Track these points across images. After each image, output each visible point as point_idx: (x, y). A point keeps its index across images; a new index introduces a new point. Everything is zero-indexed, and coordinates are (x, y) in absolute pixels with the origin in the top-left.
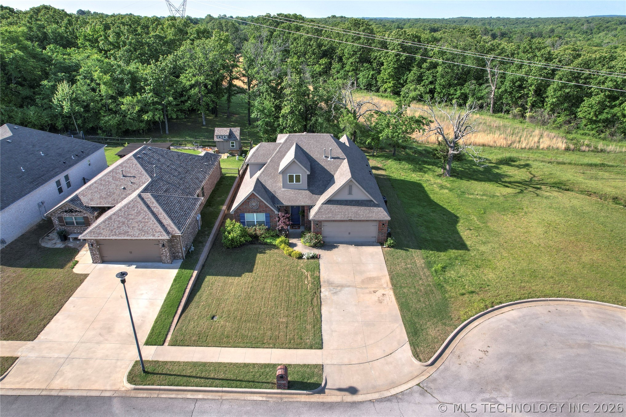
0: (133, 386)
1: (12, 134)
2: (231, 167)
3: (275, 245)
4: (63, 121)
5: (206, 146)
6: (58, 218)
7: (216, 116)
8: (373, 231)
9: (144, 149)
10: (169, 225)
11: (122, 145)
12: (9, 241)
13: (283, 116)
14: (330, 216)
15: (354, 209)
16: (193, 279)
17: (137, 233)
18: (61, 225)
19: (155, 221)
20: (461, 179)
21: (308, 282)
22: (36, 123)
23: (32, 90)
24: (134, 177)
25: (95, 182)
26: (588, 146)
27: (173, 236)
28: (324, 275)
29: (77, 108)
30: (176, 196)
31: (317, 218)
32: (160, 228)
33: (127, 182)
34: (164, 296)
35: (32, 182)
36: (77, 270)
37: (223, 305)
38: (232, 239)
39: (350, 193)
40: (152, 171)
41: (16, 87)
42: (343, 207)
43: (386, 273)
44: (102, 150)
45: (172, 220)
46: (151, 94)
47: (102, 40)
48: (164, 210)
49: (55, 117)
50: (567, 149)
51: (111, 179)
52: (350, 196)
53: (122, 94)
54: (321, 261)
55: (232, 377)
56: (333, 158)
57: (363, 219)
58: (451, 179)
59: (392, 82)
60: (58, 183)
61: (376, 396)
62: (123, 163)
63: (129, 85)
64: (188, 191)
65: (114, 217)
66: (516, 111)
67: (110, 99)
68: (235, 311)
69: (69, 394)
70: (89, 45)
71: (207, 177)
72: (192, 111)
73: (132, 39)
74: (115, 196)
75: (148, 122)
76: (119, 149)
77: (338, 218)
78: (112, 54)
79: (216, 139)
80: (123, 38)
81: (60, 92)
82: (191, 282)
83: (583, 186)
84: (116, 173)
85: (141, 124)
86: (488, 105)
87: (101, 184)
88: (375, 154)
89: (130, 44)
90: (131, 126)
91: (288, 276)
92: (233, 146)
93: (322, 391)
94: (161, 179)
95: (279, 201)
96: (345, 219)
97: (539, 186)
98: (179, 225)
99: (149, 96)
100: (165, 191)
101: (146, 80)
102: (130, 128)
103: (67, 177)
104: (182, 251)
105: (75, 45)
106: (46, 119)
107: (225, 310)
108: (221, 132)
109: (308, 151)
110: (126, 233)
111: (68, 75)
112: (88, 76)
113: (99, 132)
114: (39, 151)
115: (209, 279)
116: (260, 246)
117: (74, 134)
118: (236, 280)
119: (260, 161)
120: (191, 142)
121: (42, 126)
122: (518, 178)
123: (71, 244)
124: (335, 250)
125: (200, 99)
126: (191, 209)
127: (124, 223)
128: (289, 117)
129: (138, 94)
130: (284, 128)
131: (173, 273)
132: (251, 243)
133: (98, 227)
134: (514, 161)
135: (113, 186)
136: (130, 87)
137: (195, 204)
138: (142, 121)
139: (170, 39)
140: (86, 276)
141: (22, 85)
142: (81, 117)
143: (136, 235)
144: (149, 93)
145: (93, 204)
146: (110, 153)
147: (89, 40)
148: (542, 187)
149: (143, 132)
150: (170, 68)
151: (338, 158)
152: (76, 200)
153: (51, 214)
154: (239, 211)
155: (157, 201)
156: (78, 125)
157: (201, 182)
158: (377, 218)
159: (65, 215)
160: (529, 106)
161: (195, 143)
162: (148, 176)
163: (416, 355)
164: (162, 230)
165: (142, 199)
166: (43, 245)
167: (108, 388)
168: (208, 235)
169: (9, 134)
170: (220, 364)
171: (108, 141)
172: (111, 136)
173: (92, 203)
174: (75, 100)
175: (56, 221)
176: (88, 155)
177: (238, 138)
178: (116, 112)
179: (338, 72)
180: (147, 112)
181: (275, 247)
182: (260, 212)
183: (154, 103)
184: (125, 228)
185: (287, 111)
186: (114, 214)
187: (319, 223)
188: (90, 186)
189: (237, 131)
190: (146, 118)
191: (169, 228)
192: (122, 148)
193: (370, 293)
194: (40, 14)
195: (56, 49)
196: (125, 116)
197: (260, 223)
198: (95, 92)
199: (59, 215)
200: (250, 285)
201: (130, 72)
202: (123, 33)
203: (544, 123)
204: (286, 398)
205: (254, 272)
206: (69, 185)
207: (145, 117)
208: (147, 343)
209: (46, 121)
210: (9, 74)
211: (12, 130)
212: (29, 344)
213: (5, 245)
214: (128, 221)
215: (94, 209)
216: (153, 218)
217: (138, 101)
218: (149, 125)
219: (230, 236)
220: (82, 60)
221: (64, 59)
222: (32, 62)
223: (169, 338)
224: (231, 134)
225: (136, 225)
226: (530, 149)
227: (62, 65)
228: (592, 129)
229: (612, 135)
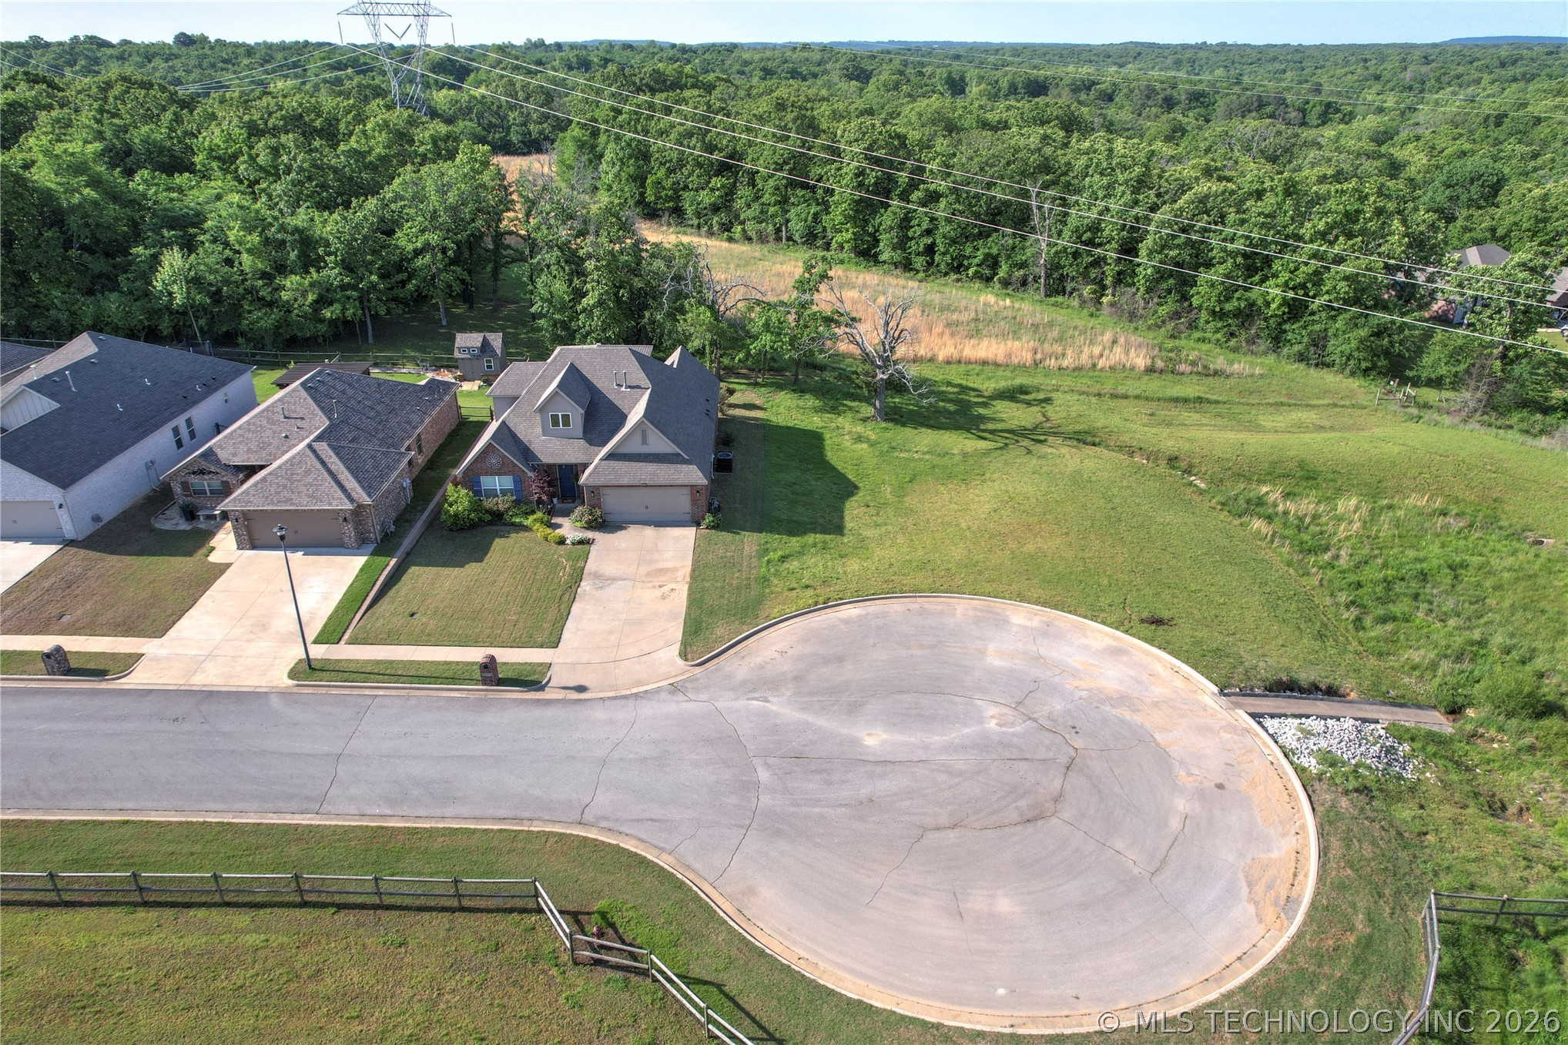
0: (296, 682)
1: (97, 350)
2: (482, 405)
3: (526, 527)
4: (172, 320)
5: (442, 367)
6: (182, 483)
7: (471, 308)
8: (683, 503)
9: (319, 373)
10: (354, 489)
11: (284, 365)
12: (107, 517)
13: (584, 310)
14: (611, 479)
15: (651, 467)
16: (389, 568)
17: (305, 500)
18: (186, 496)
19: (333, 483)
20: (904, 425)
21: (563, 576)
22: (120, 324)
23: (111, 261)
24: (303, 419)
25: (239, 428)
26: (1193, 364)
27: (360, 506)
28: (591, 565)
29: (198, 297)
30: (367, 448)
31: (591, 482)
32: (339, 493)
33: (291, 427)
34: (345, 589)
35: (135, 428)
36: (213, 558)
37: (429, 601)
38: (456, 515)
39: (644, 442)
40: (332, 410)
41: (81, 255)
42: (634, 464)
43: (689, 563)
44: (248, 374)
45: (359, 482)
46: (336, 271)
47: (245, 162)
48: (348, 468)
49: (156, 313)
50: (1150, 370)
51: (264, 422)
52: (645, 446)
53: (282, 269)
54: (593, 548)
55: (426, 674)
56: (630, 387)
57: (664, 482)
58: (884, 425)
59: (851, 231)
60: (176, 431)
61: (612, 694)
62: (285, 396)
63: (296, 252)
64: (390, 441)
65: (269, 478)
66: (1087, 291)
67: (260, 279)
68: (445, 607)
69: (214, 689)
70: (219, 167)
71: (427, 421)
72: (420, 298)
73: (303, 161)
74: (271, 449)
75: (333, 322)
76: (278, 374)
77: (625, 481)
78: (264, 190)
79: (457, 355)
80: (285, 158)
81: (167, 268)
82: (386, 572)
83: (1125, 438)
84: (274, 413)
85: (320, 326)
86: (1036, 279)
87: (249, 430)
88: (760, 380)
89: (301, 169)
90: (301, 329)
91: (537, 567)
92: (489, 367)
93: (542, 688)
94: (345, 422)
95: (535, 457)
96: (636, 482)
97: (1042, 438)
98: (369, 490)
99: (332, 273)
100: (352, 441)
101: (328, 244)
102: (299, 334)
103: (189, 422)
104: (375, 531)
105: (190, 168)
106: (140, 317)
107: (433, 605)
108: (467, 341)
109: (589, 376)
110: (289, 501)
111: (181, 233)
112: (219, 238)
113: (240, 340)
114: (143, 377)
115: (414, 570)
116: (503, 528)
117: (195, 345)
118: (455, 572)
119: (510, 392)
120: (413, 359)
121: (132, 330)
122: (1013, 424)
123: (202, 525)
124: (621, 534)
125: (433, 277)
126: (391, 468)
127: (285, 487)
128: (597, 312)
129: (312, 270)
130: (588, 333)
131: (360, 561)
132: (490, 523)
133: (246, 492)
134: (1027, 393)
135: (269, 433)
136: (299, 257)
137: (399, 461)
138: (322, 321)
139: (379, 155)
140: (228, 565)
141: (92, 252)
142: (206, 313)
143: (303, 503)
144: (333, 268)
145: (237, 461)
146: (262, 380)
147: (218, 158)
148: (1050, 439)
149: (325, 340)
150: (373, 223)
151: (638, 387)
152: (209, 454)
153: (170, 477)
154: (470, 473)
155: (337, 454)
156: (201, 329)
157: (415, 428)
158: (686, 482)
159: (194, 480)
160: (1108, 281)
161: (422, 361)
162: (324, 418)
163: (684, 655)
164: (343, 496)
165: (314, 452)
166: (157, 526)
167: (264, 684)
168: (422, 512)
169: (93, 349)
170: (412, 662)
171: (258, 358)
172: (263, 348)
173: (235, 459)
174: (196, 282)
175: (177, 489)
176: (223, 384)
177: (499, 352)
178: (271, 304)
179: (749, 206)
180: (331, 304)
181: (527, 529)
182: (505, 474)
183: (344, 287)
184: (286, 494)
185: (591, 302)
186: (270, 474)
187: (595, 490)
188: (231, 433)
189: (496, 340)
190: (328, 315)
191: (353, 494)
192: (284, 371)
193: (654, 587)
194: (112, 94)
195: (153, 178)
196: (289, 311)
197: (504, 492)
198: (232, 267)
199: (183, 479)
200: (475, 578)
201: (296, 230)
202: (284, 149)
203: (1132, 316)
204: (491, 695)
205: (485, 561)
206: (192, 434)
207: (327, 313)
208: (315, 642)
209: (140, 320)
210: (70, 233)
211: (97, 342)
212: (157, 641)
213: (101, 524)
214: (292, 483)
215: (238, 469)
216: (329, 479)
217: (312, 285)
218: (336, 326)
219: (452, 510)
220: (207, 203)
221: (172, 200)
222: (112, 209)
223: (346, 636)
224: (486, 346)
225: (304, 489)
226: (1078, 369)
227: (170, 214)
228: (1217, 331)
229: (1251, 341)
